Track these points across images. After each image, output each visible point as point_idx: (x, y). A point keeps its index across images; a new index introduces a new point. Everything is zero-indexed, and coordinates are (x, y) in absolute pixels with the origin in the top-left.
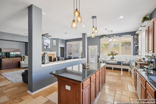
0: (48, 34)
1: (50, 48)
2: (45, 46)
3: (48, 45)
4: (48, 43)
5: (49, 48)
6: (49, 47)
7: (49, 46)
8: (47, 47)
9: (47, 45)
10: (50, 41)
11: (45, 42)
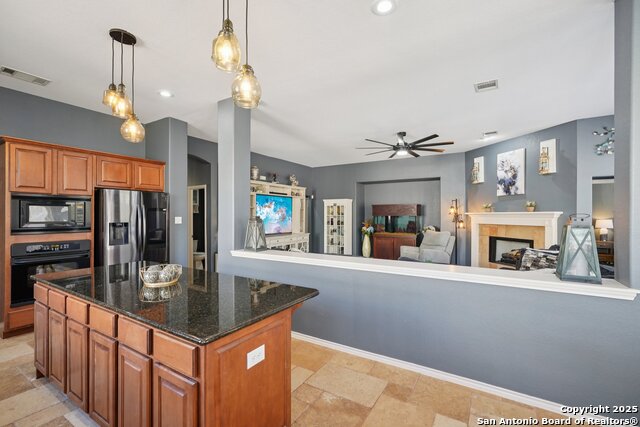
0: (436, 136)
1: (521, 191)
2: (502, 182)
3: (515, 176)
4: (512, 168)
5: (519, 192)
6: (520, 186)
7: (520, 183)
8: (509, 185)
9: (510, 175)
10: (523, 150)
11: (499, 162)
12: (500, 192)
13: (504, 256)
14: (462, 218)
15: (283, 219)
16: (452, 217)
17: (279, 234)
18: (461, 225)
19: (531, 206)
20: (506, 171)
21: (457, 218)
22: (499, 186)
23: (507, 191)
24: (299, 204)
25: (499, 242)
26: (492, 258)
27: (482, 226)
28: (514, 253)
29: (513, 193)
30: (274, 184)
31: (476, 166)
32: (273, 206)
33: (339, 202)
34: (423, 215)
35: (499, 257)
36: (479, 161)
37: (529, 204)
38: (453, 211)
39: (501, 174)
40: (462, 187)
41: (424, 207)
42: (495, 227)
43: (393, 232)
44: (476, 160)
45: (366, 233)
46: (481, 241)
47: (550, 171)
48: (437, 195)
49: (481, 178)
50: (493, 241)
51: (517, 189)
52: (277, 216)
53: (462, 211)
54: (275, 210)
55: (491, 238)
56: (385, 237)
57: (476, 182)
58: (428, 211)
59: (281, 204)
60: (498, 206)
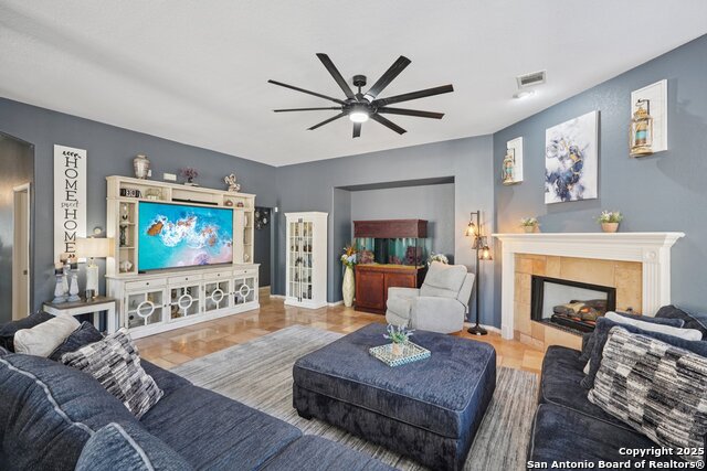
1: (591, 192)
2: (553, 178)
3: (578, 166)
4: (573, 151)
5: (586, 195)
6: (589, 183)
7: (589, 177)
8: (566, 182)
9: (569, 164)
10: (593, 114)
11: (548, 143)
12: (551, 197)
13: (556, 311)
14: (489, 242)
15: (213, 242)
16: (472, 241)
17: (204, 265)
18: (486, 254)
19: (612, 220)
20: (561, 158)
21: (479, 242)
22: (549, 185)
23: (564, 194)
24: (242, 219)
25: (548, 287)
26: (536, 313)
27: (519, 257)
28: (576, 308)
29: (574, 198)
30: (187, 186)
31: (510, 153)
32: (193, 224)
33: (307, 216)
34: (433, 237)
35: (547, 313)
36: (516, 146)
37: (607, 216)
38: (472, 230)
39: (552, 164)
40: (489, 191)
41: (433, 224)
42: (542, 260)
43: (386, 262)
44: (510, 145)
45: (347, 264)
46: (518, 283)
47: (655, 149)
48: (449, 206)
49: (518, 174)
50: (538, 284)
51: (583, 188)
52: (202, 239)
53: (487, 231)
54: (197, 230)
55: (534, 278)
56: (372, 270)
57: (509, 181)
58: (439, 230)
59: (208, 220)
60: (547, 222)
